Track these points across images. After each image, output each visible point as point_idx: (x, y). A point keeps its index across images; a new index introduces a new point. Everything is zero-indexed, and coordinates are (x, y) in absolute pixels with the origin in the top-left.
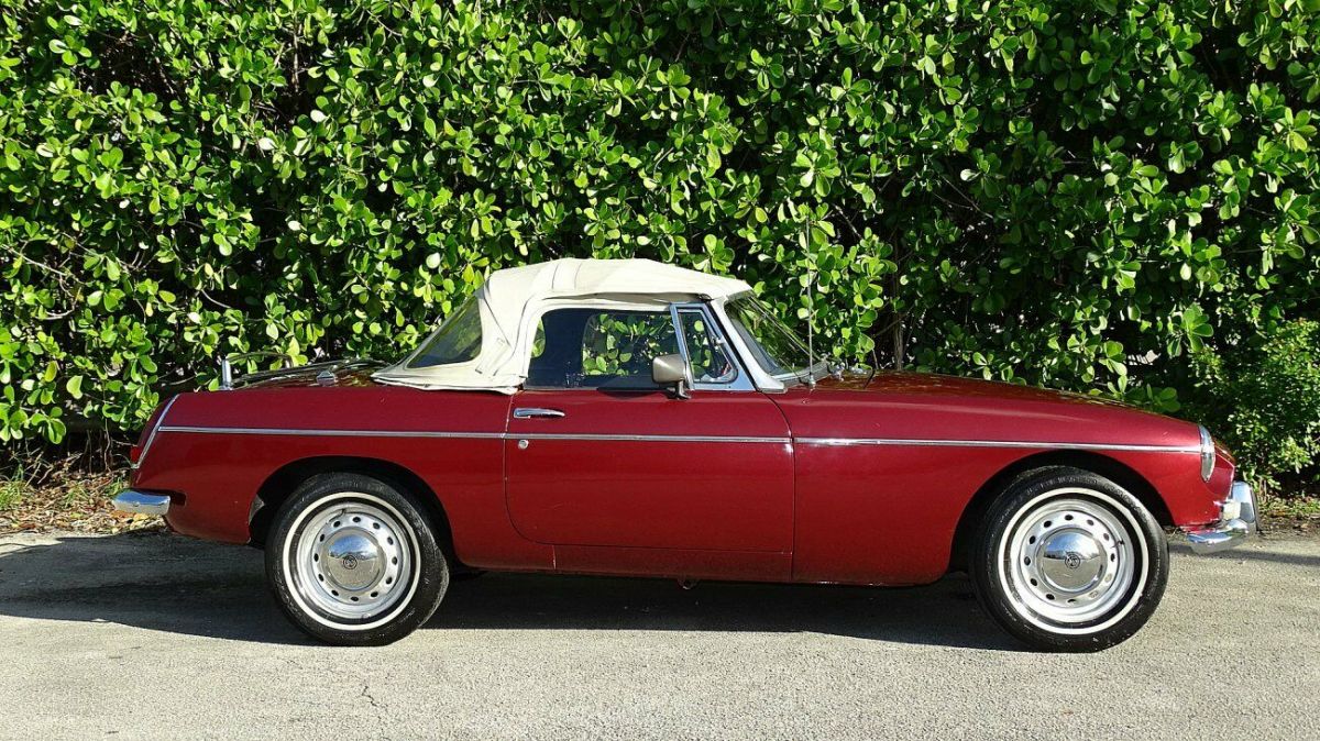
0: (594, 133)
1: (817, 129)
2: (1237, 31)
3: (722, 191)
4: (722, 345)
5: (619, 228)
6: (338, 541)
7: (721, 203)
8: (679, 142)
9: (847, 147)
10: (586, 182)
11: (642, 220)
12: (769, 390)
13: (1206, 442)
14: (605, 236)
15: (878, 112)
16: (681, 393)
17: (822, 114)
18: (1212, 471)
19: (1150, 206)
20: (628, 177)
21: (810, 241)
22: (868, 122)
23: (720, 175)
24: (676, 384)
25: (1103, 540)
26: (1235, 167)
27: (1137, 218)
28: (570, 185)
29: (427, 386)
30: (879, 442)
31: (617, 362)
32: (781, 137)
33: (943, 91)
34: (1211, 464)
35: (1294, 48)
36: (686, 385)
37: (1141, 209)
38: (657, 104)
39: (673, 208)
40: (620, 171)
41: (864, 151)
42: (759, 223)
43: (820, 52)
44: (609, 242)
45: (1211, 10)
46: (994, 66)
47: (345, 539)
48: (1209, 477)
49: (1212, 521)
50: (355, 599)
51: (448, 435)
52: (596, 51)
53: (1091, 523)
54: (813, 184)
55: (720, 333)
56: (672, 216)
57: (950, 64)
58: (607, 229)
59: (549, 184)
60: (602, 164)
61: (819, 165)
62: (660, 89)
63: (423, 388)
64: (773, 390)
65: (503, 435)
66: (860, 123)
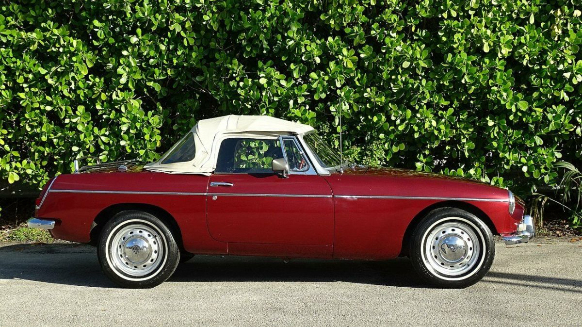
0: (26, 57)
1: (128, 57)
2: (320, 13)
3: (86, 85)
4: (302, 154)
5: (38, 102)
6: (130, 241)
7: (86, 91)
8: (63, 63)
9: (145, 65)
10: (23, 80)
11: (48, 98)
12: (323, 174)
13: (511, 197)
14: (31, 106)
15: (157, 48)
16: (285, 175)
17: (130, 49)
18: (514, 210)
19: (282, 94)
20: (40, 78)
21: (126, 108)
22: (152, 53)
23: (86, 78)
24: (282, 171)
25: (467, 241)
26: (319, 76)
27: (276, 99)
28: (15, 82)
29: (171, 172)
30: (371, 197)
31: (40, 166)
32: (112, 60)
33: (187, 40)
34: (513, 207)
35: (345, 21)
36: (287, 172)
37: (277, 95)
38: (55, 43)
39: (64, 93)
40: (38, 76)
41: (151, 66)
42: (103, 101)
43: (132, 21)
44: (34, 109)
45: (308, 3)
46: (209, 28)
47: (133, 240)
48: (512, 212)
49: (514, 232)
50: (136, 267)
51: (181, 194)
52: (28, 19)
53: (462, 233)
54: (128, 82)
55: (302, 149)
56: (63, 97)
57: (190, 27)
58: (32, 103)
59: (7, 81)
60: (30, 72)
61: (129, 74)
62: (56, 37)
63: (169, 173)
64: (325, 175)
65: (205, 194)
66: (148, 54)
